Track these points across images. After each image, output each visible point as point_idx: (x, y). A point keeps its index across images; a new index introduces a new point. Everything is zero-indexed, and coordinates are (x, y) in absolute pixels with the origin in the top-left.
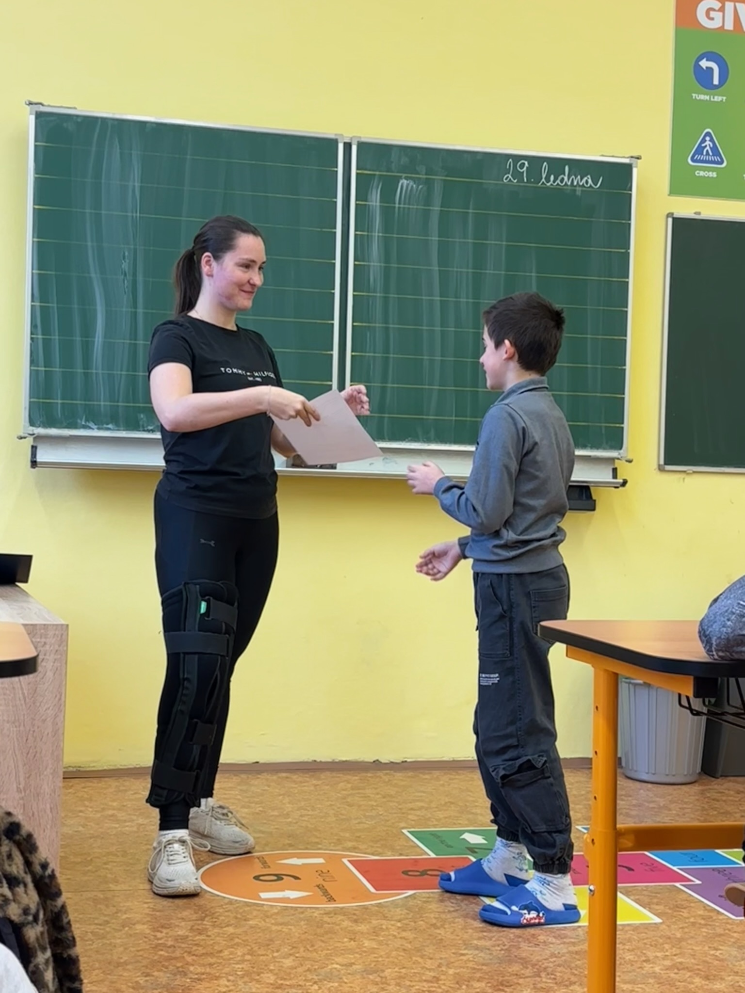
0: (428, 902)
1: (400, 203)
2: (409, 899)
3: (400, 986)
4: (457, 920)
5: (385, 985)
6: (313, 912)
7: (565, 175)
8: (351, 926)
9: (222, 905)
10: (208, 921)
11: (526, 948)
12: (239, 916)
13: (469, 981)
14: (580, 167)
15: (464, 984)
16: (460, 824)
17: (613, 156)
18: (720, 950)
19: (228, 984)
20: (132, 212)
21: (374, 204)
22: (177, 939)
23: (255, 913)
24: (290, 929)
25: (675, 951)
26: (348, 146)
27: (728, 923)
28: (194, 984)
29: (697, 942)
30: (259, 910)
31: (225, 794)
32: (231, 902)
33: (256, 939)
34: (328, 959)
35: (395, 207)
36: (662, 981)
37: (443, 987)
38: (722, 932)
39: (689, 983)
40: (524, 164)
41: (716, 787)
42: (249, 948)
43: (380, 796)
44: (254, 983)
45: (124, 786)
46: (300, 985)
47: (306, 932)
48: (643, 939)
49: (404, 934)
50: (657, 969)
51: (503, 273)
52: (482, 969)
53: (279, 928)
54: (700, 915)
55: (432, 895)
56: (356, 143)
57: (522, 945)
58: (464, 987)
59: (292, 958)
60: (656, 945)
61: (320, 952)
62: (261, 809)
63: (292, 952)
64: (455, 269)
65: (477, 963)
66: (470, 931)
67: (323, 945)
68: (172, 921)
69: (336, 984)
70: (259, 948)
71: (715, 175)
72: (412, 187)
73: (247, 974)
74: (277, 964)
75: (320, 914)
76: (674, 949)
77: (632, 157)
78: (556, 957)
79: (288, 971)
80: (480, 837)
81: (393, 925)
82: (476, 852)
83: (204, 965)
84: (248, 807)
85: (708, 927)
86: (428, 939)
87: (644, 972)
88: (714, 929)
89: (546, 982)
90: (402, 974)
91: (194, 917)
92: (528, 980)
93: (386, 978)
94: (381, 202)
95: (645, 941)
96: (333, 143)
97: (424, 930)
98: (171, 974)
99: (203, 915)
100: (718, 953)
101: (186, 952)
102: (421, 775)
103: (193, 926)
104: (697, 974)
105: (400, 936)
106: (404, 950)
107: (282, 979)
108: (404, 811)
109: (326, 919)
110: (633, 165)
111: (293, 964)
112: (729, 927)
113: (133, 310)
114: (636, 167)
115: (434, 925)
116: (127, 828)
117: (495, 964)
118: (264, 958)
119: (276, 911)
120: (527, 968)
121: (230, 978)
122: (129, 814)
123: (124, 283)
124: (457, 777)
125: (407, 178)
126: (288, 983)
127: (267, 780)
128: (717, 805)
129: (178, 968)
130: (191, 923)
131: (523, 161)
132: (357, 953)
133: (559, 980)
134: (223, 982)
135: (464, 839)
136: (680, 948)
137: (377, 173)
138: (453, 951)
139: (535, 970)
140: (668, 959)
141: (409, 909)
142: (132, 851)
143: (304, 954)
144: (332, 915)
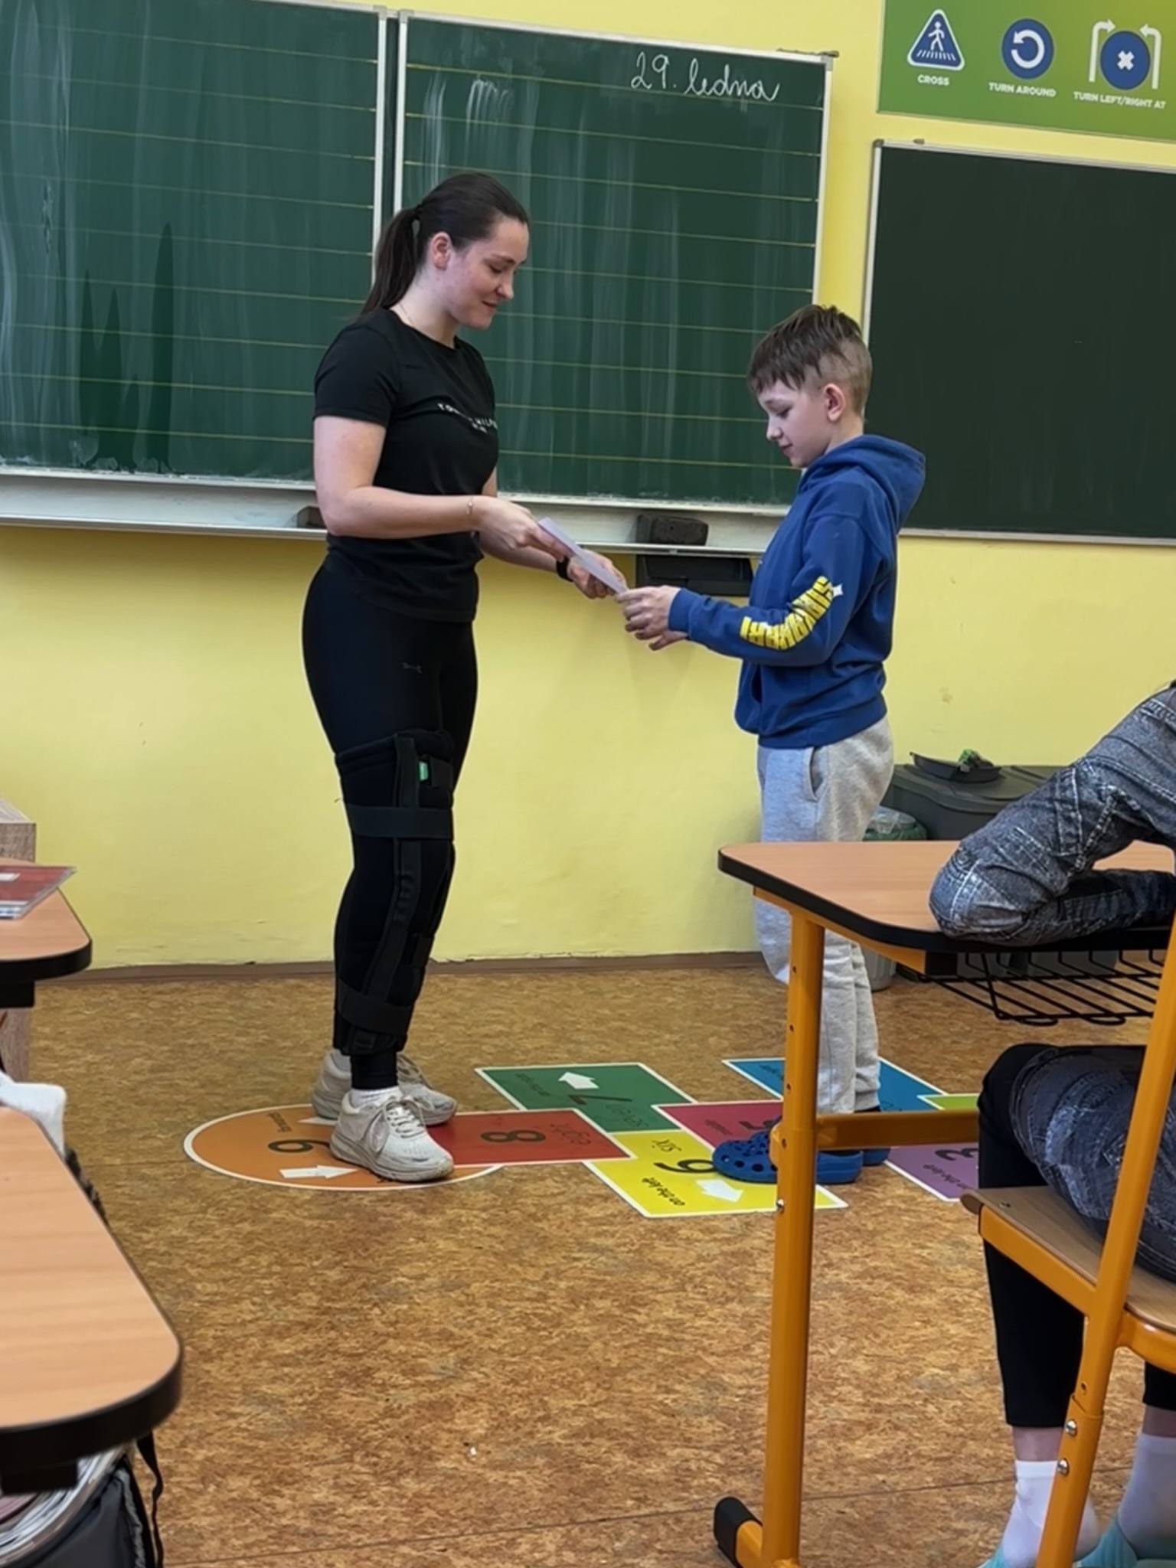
0: (521, 1180)
1: (473, 117)
2: (495, 1177)
3: (494, 1307)
4: (565, 1207)
5: (473, 1307)
6: (361, 1199)
7: (723, 79)
8: (418, 1220)
9: (229, 1190)
10: (212, 1214)
11: (664, 1248)
12: (256, 1206)
13: (588, 1299)
14: (747, 67)
15: (581, 1303)
16: (556, 1058)
17: (797, 52)
18: (928, 1247)
19: (253, 1308)
20: (58, 124)
21: (434, 118)
22: (172, 1243)
23: (278, 1201)
24: (331, 1225)
25: (867, 1250)
26: (393, 25)
27: (936, 1208)
28: (206, 1310)
29: (896, 1237)
30: (284, 1197)
31: (209, 1013)
32: (241, 1184)
33: (285, 1241)
34: (390, 1270)
35: (465, 123)
36: (851, 1294)
37: (553, 1308)
38: (930, 1221)
39: (888, 1297)
40: (662, 60)
41: (916, 995)
42: (276, 1254)
43: (437, 1015)
44: (290, 1306)
45: (56, 1001)
46: (355, 1309)
47: (354, 1230)
48: (824, 1233)
49: (493, 1230)
50: (843, 1277)
51: (629, 230)
52: (604, 1281)
53: (315, 1223)
54: (900, 1196)
55: (526, 1170)
56: (406, 20)
57: (657, 1243)
58: (582, 1307)
59: (341, 1268)
60: (840, 1242)
61: (377, 1259)
62: (266, 1037)
63: (337, 1258)
64: (556, 224)
65: (598, 1273)
66: (584, 1223)
67: (381, 1248)
68: (160, 1215)
69: (405, 1307)
70: (291, 1255)
71: (946, 82)
72: (492, 91)
73: (278, 1293)
74: (319, 1278)
75: (371, 1201)
76: (866, 1247)
77: (825, 54)
78: (705, 1261)
79: (336, 1287)
80: (587, 1079)
81: (476, 1216)
82: (583, 1103)
83: (216, 1282)
84: (247, 1034)
85: (911, 1214)
86: (526, 1237)
87: (826, 1282)
88: (920, 1217)
89: (694, 1299)
90: (495, 1290)
91: (192, 1207)
92: (669, 1295)
93: (473, 1295)
94: (444, 114)
95: (826, 1235)
96: (371, 19)
97: (520, 1223)
98: (171, 1295)
99: (204, 1204)
100: (925, 1253)
101: (187, 1261)
102: (495, 982)
103: (192, 1222)
104: (898, 1285)
105: (486, 1233)
106: (495, 1254)
107: (328, 1300)
108: (475, 1039)
109: (381, 1208)
110: (827, 67)
111: (341, 1277)
112: (940, 1213)
113: (60, 278)
114: (831, 70)
115: (532, 1216)
116: (71, 1069)
117: (623, 1272)
118: (300, 1269)
119: (307, 1197)
120: (667, 1278)
121: (256, 1299)
122: (72, 1047)
123: (45, 234)
124: (547, 983)
125: (483, 78)
126: (338, 1306)
127: (269, 990)
128: (917, 1024)
129: (179, 1286)
130: (189, 1218)
131: (661, 56)
132: (429, 1259)
133: (711, 1294)
134: (246, 1305)
135: (564, 1082)
136: (874, 1245)
137: (439, 69)
138: (564, 1254)
139: (677, 1281)
140: (857, 1263)
141: (496, 1191)
142: (84, 1105)
143: (355, 1262)
144: (388, 1203)
